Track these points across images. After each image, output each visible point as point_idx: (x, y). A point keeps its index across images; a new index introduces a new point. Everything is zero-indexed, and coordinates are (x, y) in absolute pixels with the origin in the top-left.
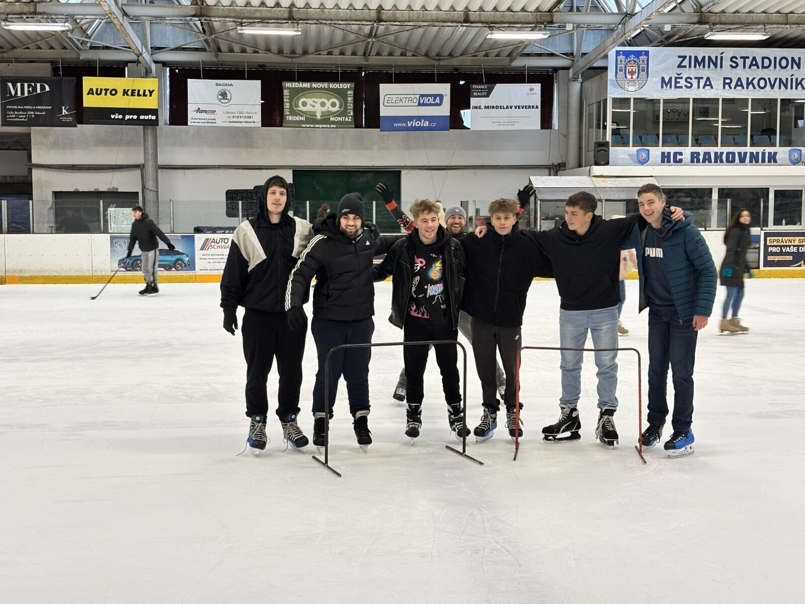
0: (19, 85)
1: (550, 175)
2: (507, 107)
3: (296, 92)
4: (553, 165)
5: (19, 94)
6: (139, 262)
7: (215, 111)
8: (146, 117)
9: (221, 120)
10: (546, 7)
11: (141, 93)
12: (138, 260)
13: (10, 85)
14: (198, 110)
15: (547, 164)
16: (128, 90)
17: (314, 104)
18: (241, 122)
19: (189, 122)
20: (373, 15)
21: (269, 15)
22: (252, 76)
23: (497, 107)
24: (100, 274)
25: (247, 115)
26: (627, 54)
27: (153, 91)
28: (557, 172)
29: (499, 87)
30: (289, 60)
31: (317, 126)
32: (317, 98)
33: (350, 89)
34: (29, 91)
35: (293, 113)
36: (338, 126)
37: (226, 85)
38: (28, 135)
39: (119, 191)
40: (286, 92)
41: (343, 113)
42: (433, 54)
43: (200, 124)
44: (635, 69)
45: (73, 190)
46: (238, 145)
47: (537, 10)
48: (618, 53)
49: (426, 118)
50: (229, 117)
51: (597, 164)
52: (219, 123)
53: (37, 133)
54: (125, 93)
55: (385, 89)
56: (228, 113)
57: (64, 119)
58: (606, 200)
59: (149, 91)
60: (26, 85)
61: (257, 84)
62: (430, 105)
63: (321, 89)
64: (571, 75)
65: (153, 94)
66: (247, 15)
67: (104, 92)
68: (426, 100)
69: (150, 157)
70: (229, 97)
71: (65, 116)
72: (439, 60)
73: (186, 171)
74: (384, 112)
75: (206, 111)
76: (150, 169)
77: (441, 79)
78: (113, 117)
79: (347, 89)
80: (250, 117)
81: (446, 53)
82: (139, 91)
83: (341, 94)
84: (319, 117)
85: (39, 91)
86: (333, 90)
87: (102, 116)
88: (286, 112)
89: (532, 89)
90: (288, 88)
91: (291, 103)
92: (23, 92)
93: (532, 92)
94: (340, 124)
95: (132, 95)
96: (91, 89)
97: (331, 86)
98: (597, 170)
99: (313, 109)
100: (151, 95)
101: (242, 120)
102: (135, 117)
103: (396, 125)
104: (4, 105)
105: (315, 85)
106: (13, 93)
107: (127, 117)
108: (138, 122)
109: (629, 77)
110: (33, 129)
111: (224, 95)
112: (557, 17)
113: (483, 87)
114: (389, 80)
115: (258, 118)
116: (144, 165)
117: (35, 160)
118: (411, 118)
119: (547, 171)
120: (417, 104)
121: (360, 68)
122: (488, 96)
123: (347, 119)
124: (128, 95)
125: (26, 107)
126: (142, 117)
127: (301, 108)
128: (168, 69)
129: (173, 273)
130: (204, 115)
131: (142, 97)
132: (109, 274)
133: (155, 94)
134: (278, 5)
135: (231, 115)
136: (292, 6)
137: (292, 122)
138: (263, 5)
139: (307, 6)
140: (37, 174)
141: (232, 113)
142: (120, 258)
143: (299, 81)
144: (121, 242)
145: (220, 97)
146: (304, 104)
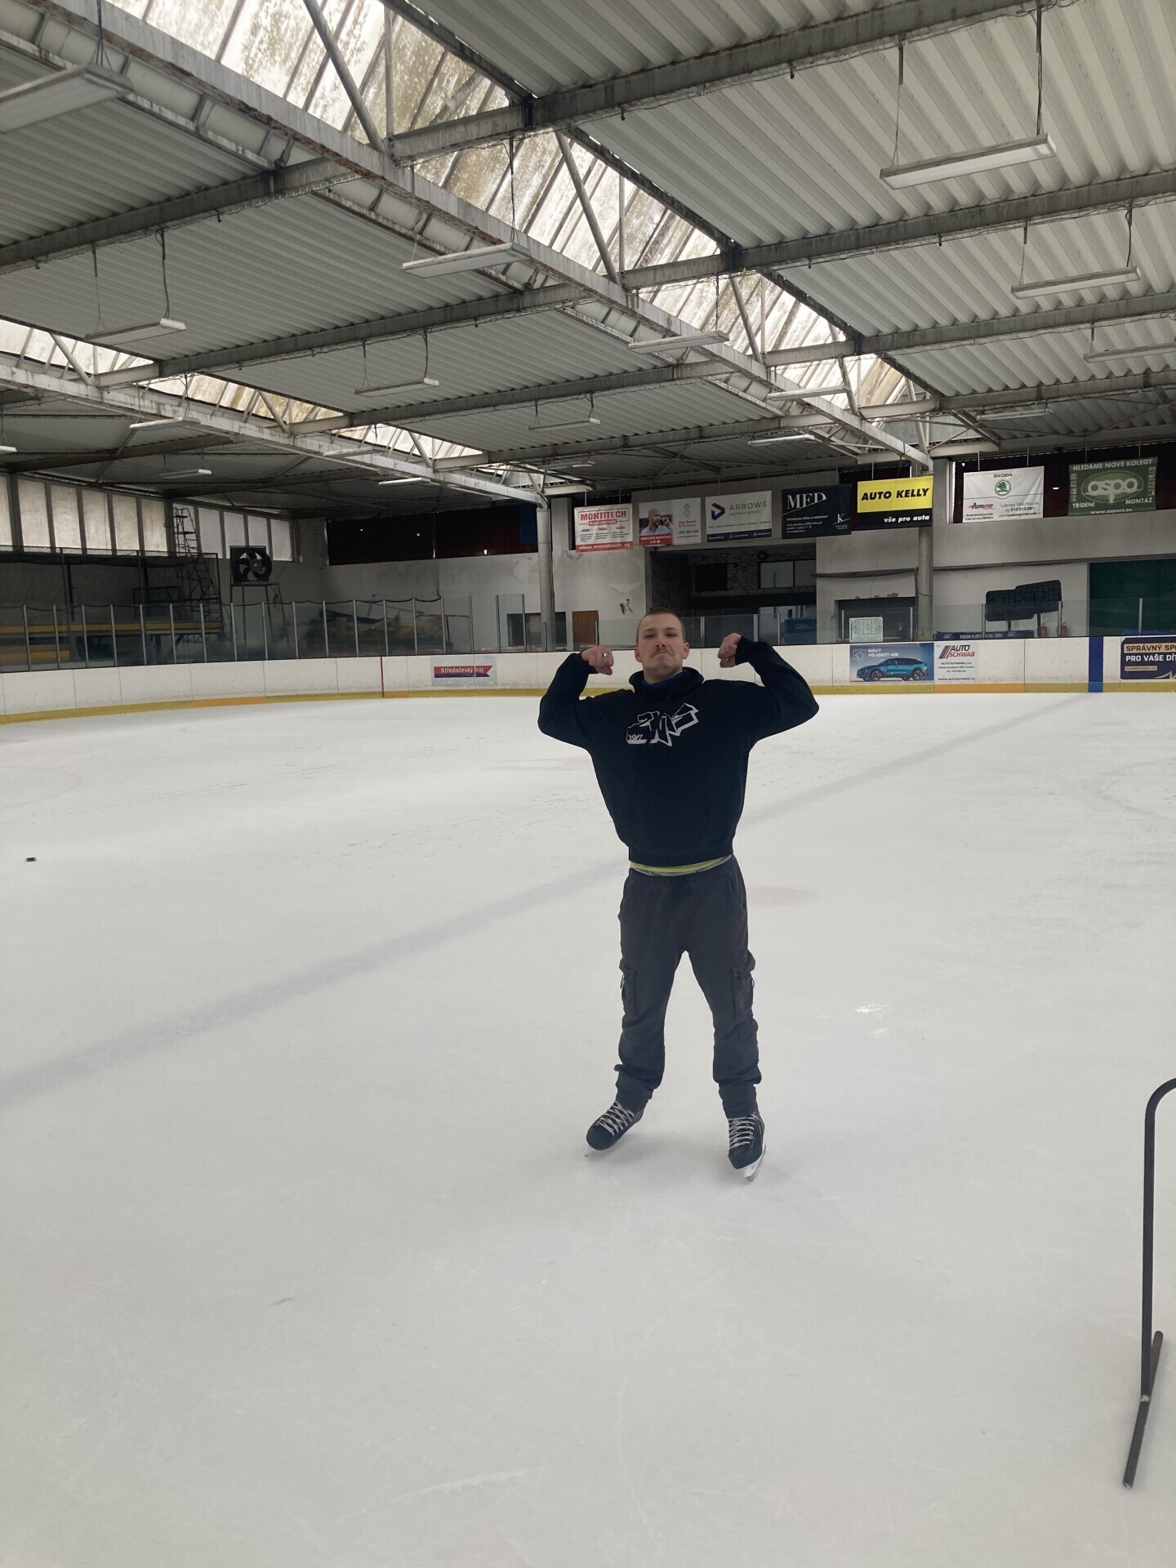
0: (798, 496)
3: (1085, 477)
5: (798, 506)
7: (992, 505)
8: (920, 518)
9: (999, 514)
11: (915, 493)
12: (876, 670)
13: (790, 497)
14: (975, 506)
16: (902, 491)
17: (1105, 487)
18: (1020, 515)
19: (965, 517)
21: (1015, 398)
22: (1034, 462)
24: (839, 685)
25: (1027, 506)
27: (928, 489)
30: (1082, 440)
31: (1109, 512)
32: (1110, 479)
33: (1152, 465)
34: (807, 501)
35: (1081, 499)
36: (1135, 509)
37: (1006, 475)
38: (814, 546)
39: (899, 596)
40: (1073, 477)
41: (1143, 494)
43: (976, 521)
45: (853, 598)
50: (1008, 510)
52: (996, 518)
53: (823, 543)
54: (899, 494)
56: (1006, 505)
57: (839, 527)
59: (923, 490)
60: (804, 495)
61: (1041, 469)
63: (1116, 468)
65: (927, 493)
67: (878, 496)
69: (924, 560)
70: (1007, 489)
71: (841, 524)
75: (982, 506)
76: (924, 573)
78: (886, 520)
79: (1149, 465)
82: (913, 491)
83: (1140, 472)
84: (1111, 501)
85: (816, 501)
86: (1131, 468)
87: (875, 521)
88: (1073, 499)
90: (1075, 472)
92: (801, 504)
94: (1136, 507)
95: (906, 496)
96: (866, 494)
97: (1128, 463)
99: (1105, 493)
100: (925, 495)
101: (1022, 512)
102: (908, 519)
104: (784, 518)
105: (1108, 465)
106: (793, 505)
107: (900, 520)
108: (911, 524)
110: (817, 538)
111: (1002, 486)
115: (1039, 508)
116: (917, 569)
117: (819, 570)
123: (1146, 501)
124: (902, 497)
125: (804, 518)
126: (915, 519)
127: (1091, 493)
128: (955, 464)
129: (911, 683)
130: (980, 511)
131: (916, 497)
132: (848, 684)
133: (929, 493)
134: (1023, 386)
135: (1009, 508)
136: (1040, 384)
137: (1080, 509)
138: (1007, 388)
139: (1058, 382)
140: (821, 584)
141: (1011, 505)
142: (859, 668)
143: (1089, 462)
144: (860, 651)
145: (998, 489)
146: (1095, 488)
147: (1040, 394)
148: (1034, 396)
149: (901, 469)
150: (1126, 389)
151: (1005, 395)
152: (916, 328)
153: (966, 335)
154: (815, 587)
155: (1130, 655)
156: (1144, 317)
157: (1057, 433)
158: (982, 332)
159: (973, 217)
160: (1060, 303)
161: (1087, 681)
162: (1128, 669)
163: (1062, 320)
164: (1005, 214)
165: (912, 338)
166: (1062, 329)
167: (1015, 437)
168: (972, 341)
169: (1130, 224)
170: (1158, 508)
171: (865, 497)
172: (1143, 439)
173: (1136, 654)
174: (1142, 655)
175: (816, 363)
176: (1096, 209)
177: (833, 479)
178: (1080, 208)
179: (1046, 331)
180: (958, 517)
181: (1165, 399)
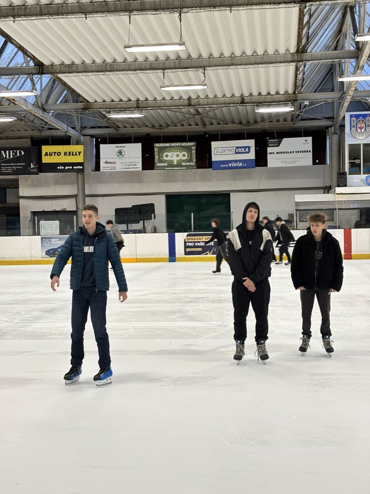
0: (7, 152)
1: (324, 193)
2: (291, 152)
3: (162, 149)
4: (326, 186)
5: (8, 157)
6: (57, 252)
7: (115, 162)
8: (77, 168)
9: (119, 167)
10: (291, 91)
11: (74, 153)
12: (56, 251)
14: (106, 162)
15: (322, 186)
16: (67, 152)
17: (172, 156)
18: (130, 168)
19: (101, 168)
20: (186, 102)
21: (125, 106)
22: (136, 141)
23: (284, 153)
24: (35, 259)
25: (133, 164)
26: (357, 116)
27: (81, 152)
28: (328, 191)
29: (285, 141)
30: (159, 130)
31: (174, 168)
32: (174, 152)
33: (193, 146)
34: (13, 155)
35: (161, 161)
36: (187, 168)
37: (122, 147)
38: (17, 180)
39: (67, 210)
40: (156, 149)
41: (190, 160)
42: (244, 122)
43: (107, 170)
44: (363, 125)
45: (41, 211)
46: (133, 182)
47: (286, 92)
48: (351, 116)
49: (240, 161)
50: (123, 165)
51: (339, 186)
52: (118, 169)
53: (22, 178)
54: (65, 154)
55: (215, 145)
56: (123, 163)
57: (32, 170)
58: (339, 209)
59: (79, 152)
60: (11, 152)
61: (139, 145)
62: (243, 153)
63: (176, 146)
64: (333, 131)
65: (81, 154)
66: (112, 107)
67: (53, 154)
68: (240, 150)
69: (81, 190)
70: (123, 154)
71: (33, 168)
72: (249, 125)
73: (104, 197)
74: (214, 158)
75: (110, 163)
76: (80, 197)
77: (249, 137)
78: (58, 168)
79: (192, 146)
80: (135, 165)
81: (252, 121)
82: (73, 152)
83: (188, 149)
84: (175, 163)
85: (18, 155)
86: (183, 147)
87: (53, 168)
88: (156, 161)
89: (306, 141)
90: (157, 147)
91: (159, 155)
92: (10, 156)
93: (307, 143)
95: (69, 155)
96: (47, 153)
97: (182, 144)
98: (339, 190)
99: (172, 159)
100: (79, 155)
101: (131, 167)
102: (71, 168)
103: (222, 166)
105: (173, 144)
106: (4, 156)
107: (66, 168)
108: (73, 170)
109: (359, 130)
110: (20, 176)
111: (120, 153)
112: (300, 96)
113: (275, 141)
114: (216, 140)
115: (140, 165)
116: (77, 195)
117: (21, 194)
118: (231, 162)
119: (322, 191)
120: (234, 153)
121: (205, 133)
122: (278, 146)
123: (192, 164)
124: (67, 155)
125: (12, 164)
126: (75, 167)
127: (165, 158)
128: (95, 139)
130: (109, 165)
131: (75, 156)
132: (40, 259)
133: (82, 154)
134: (130, 100)
135: (125, 164)
136: (138, 100)
137: (160, 167)
138: (121, 100)
139: (147, 99)
140: (22, 202)
141: (125, 163)
142: (47, 250)
143: (163, 142)
144: (47, 240)
145: (118, 154)
146: (167, 156)
147: (138, 106)
148: (135, 106)
149: (65, 141)
150: (180, 106)
151: (121, 104)
152: (73, 63)
153: (100, 69)
154: (18, 204)
155: (189, 242)
156: (187, 69)
157: (147, 126)
158: (108, 69)
159: (102, 7)
160: (147, 58)
161: (168, 257)
162: (188, 250)
163: (148, 67)
164: (119, 7)
165: (71, 68)
166: (149, 71)
167: (126, 127)
168: (103, 73)
169: (181, 21)
170: (198, 168)
171: (46, 154)
172: (188, 132)
173: (191, 242)
174: (194, 242)
175: (17, 76)
176: (164, 11)
177: (27, 143)
178: (156, 10)
179: (140, 72)
180: (97, 168)
181: (198, 113)
